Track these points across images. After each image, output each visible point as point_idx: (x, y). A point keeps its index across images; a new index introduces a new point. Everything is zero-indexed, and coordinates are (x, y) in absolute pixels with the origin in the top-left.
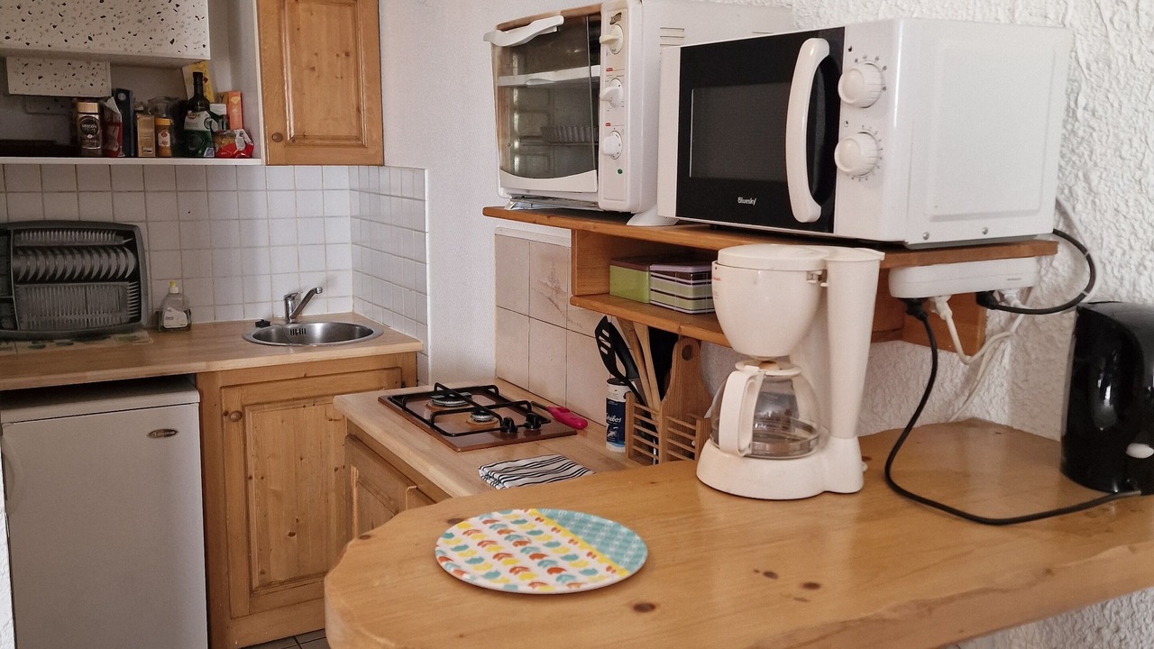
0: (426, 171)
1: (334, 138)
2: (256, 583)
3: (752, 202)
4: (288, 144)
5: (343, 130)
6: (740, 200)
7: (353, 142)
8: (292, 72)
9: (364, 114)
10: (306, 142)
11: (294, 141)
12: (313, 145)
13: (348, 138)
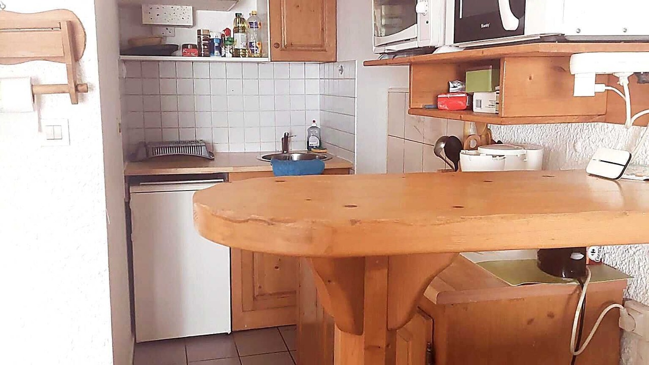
0: (356, 61)
1: (308, 46)
2: (256, 294)
3: (487, 25)
4: (282, 50)
5: (314, 42)
6: (482, 26)
7: (319, 48)
8: (286, 9)
9: (326, 32)
10: (293, 48)
11: (286, 48)
12: (296, 50)
13: (315, 46)
